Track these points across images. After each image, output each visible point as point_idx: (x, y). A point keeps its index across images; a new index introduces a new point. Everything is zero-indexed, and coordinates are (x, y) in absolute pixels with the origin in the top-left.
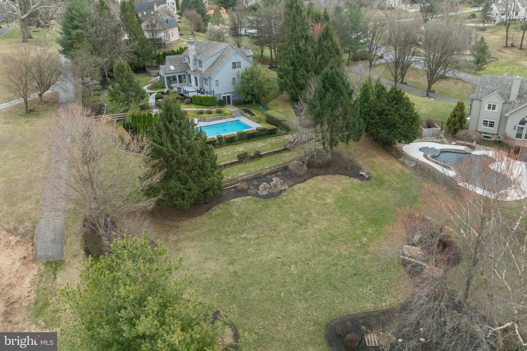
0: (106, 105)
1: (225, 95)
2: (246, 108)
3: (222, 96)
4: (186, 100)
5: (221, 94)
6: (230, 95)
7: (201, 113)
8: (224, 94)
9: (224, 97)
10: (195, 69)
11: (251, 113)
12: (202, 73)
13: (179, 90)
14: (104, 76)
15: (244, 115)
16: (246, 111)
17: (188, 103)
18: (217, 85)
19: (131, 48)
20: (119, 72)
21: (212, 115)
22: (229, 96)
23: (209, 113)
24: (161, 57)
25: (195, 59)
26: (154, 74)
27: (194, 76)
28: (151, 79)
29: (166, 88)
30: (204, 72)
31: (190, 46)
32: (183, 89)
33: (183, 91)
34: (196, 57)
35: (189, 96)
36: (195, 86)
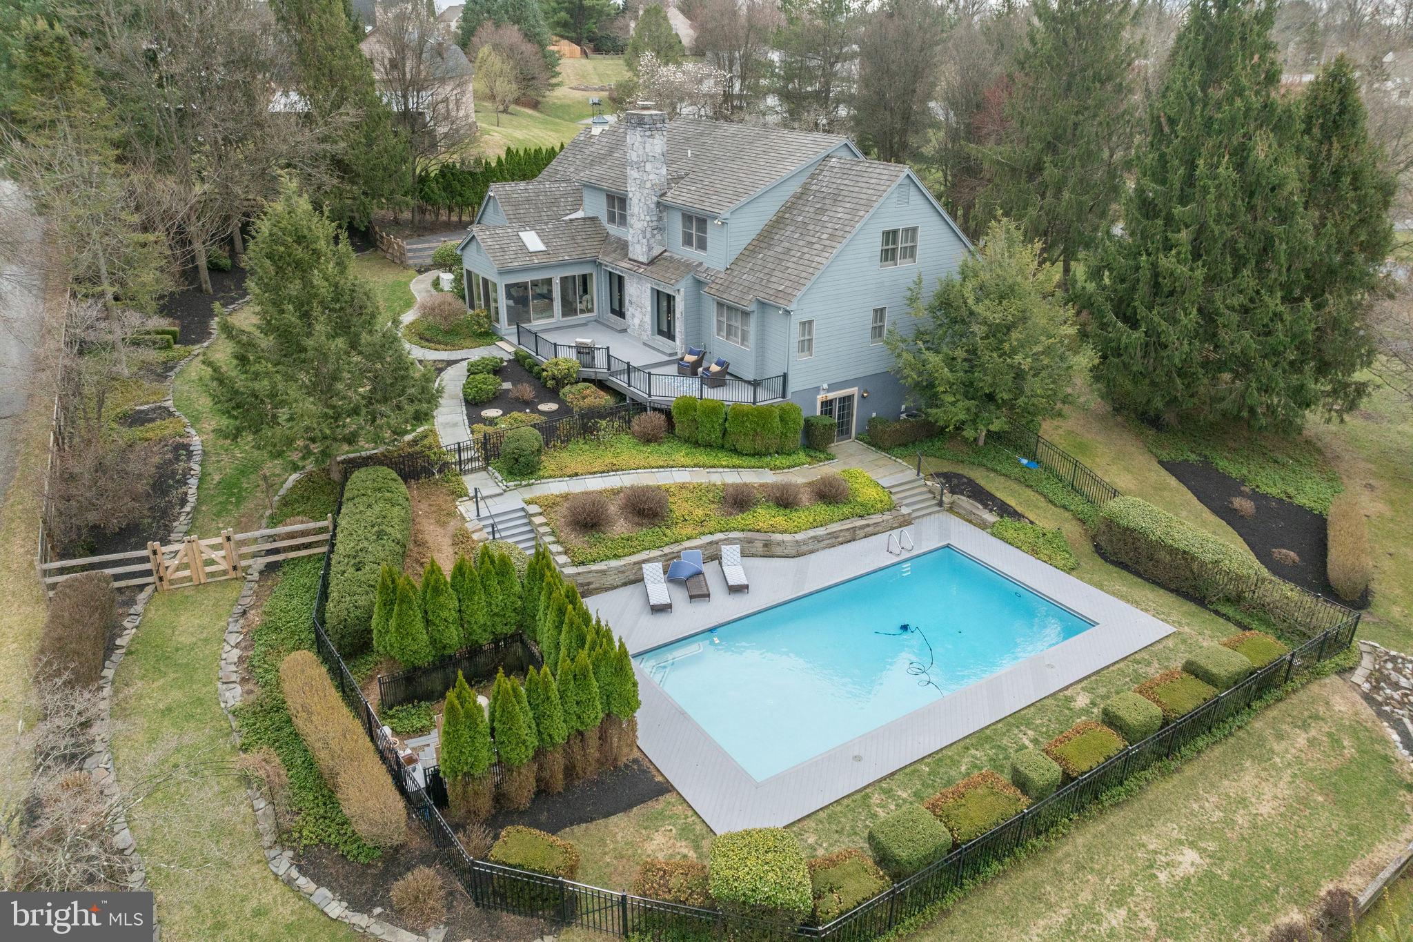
0: (196, 442)
1: (831, 396)
2: (947, 468)
3: (820, 397)
4: (639, 422)
5: (817, 390)
6: (854, 390)
7: (739, 501)
8: (832, 388)
9: (827, 404)
10: (657, 250)
11: (992, 497)
12: (702, 276)
13: (587, 359)
14: (190, 274)
15: (951, 509)
16: (955, 483)
17: (648, 439)
18: (806, 345)
19: (324, 140)
20: (279, 270)
21: (800, 517)
22: (850, 398)
23: (784, 500)
24: (434, 185)
25: (658, 204)
26: (419, 261)
27: (652, 289)
28: (407, 284)
29: (502, 339)
30: (719, 272)
31: (639, 139)
32: (609, 356)
33: (606, 366)
34: (664, 194)
35: (650, 395)
36: (649, 333)
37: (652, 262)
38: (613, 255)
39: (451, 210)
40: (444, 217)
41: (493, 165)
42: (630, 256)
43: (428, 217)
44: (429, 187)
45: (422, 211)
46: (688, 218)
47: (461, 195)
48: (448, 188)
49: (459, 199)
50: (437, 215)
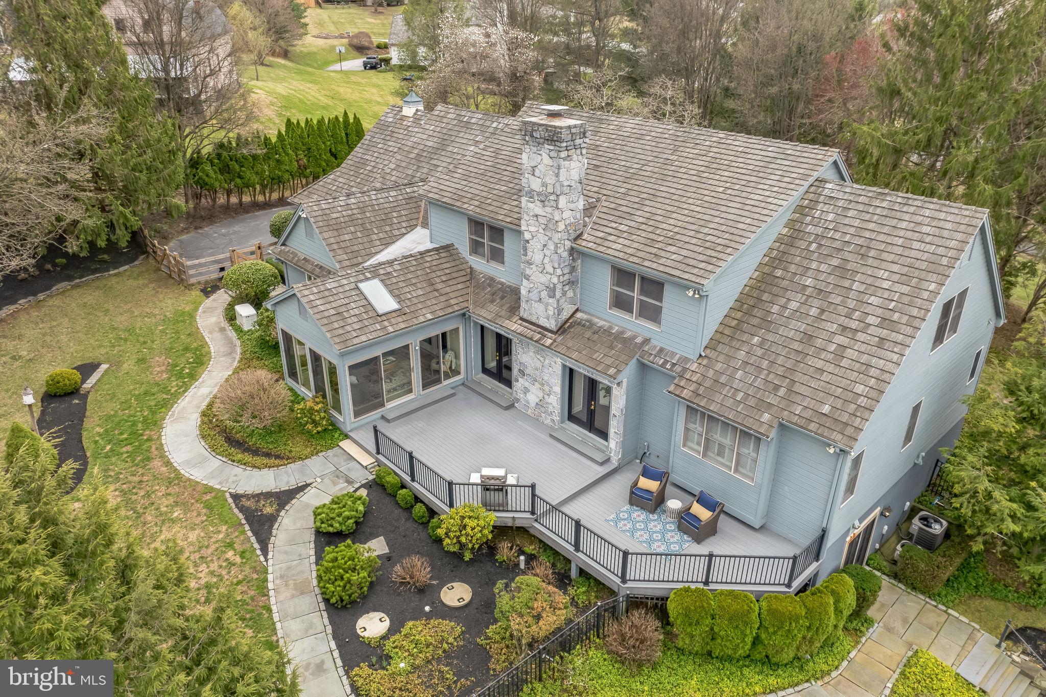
1: (858, 531)
3: (849, 539)
6: (877, 512)
9: (853, 544)
10: (567, 312)
12: (654, 361)
18: (850, 486)
22: (872, 524)
24: (208, 168)
25: (572, 251)
26: (202, 279)
27: (564, 366)
28: (192, 316)
29: (347, 436)
30: (687, 360)
31: (546, 160)
32: (534, 495)
33: (528, 507)
34: (579, 236)
35: (624, 579)
36: (557, 418)
37: (562, 330)
38: (493, 308)
39: (229, 192)
40: (222, 200)
41: (274, 140)
42: (522, 313)
43: (203, 200)
44: (203, 171)
45: (197, 197)
46: (623, 276)
47: (240, 177)
48: (225, 169)
49: (238, 181)
50: (214, 200)
